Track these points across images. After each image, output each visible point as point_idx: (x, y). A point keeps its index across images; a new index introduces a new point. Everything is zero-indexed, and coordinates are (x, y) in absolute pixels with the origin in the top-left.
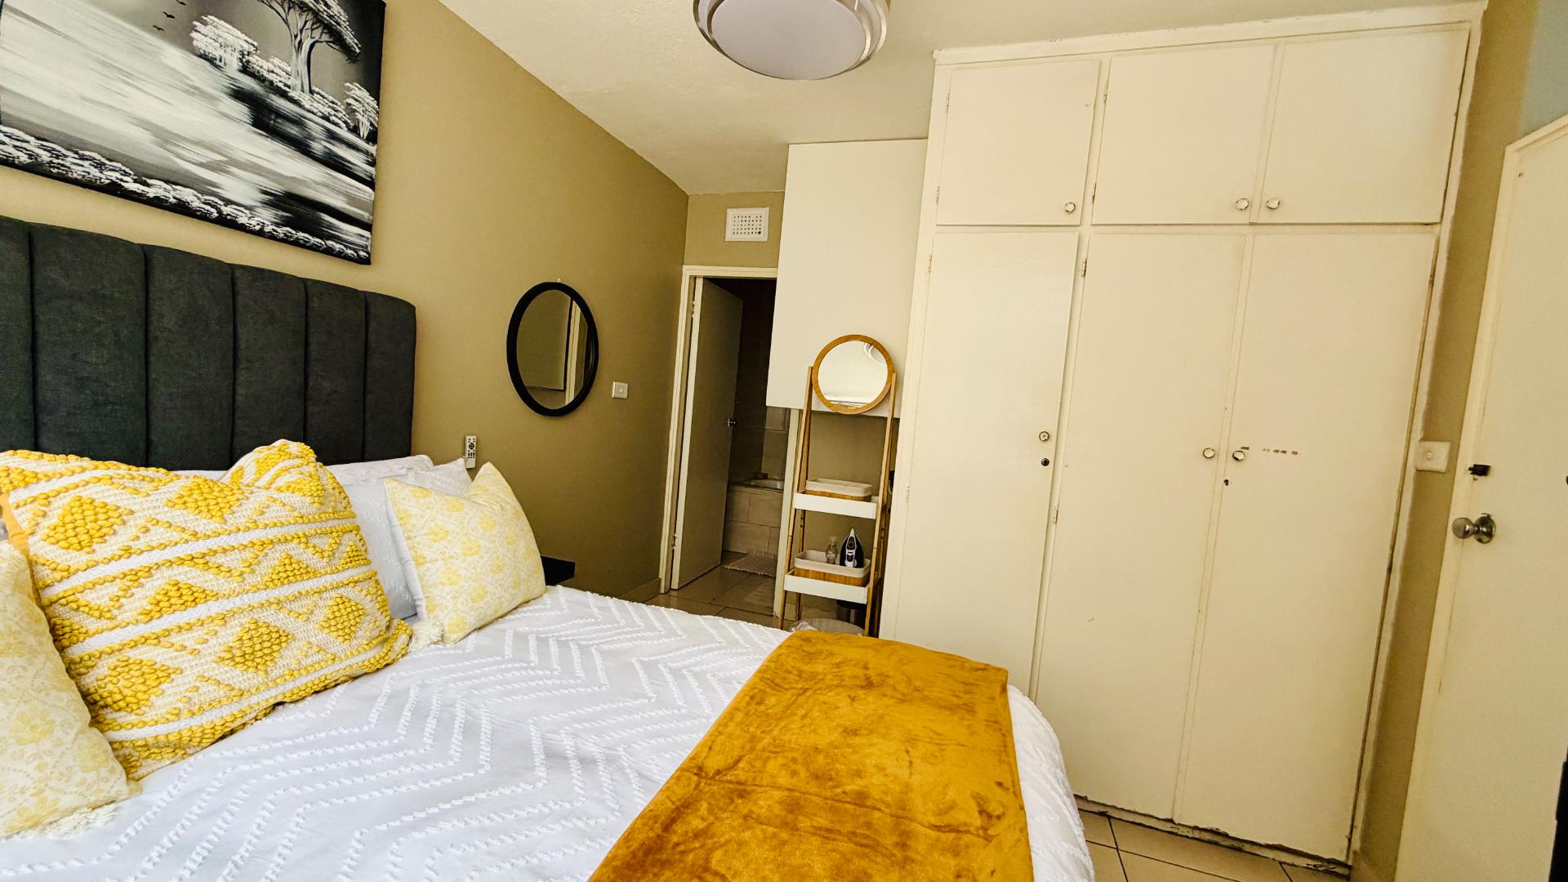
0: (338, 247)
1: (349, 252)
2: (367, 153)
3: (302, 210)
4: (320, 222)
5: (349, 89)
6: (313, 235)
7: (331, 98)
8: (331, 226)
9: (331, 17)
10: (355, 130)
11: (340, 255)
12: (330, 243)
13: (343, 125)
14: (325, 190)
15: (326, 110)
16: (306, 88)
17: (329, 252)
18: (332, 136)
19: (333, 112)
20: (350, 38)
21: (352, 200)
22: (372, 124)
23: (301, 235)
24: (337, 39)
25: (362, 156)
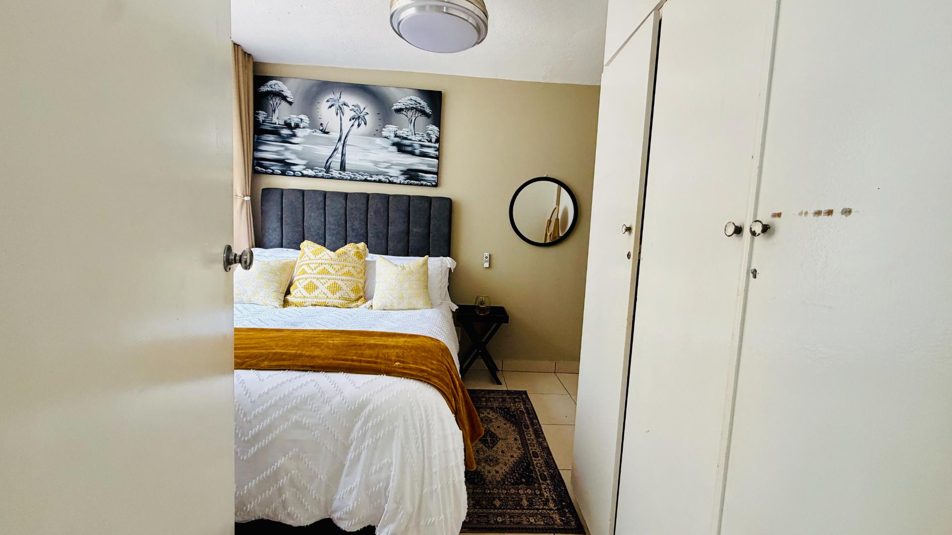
0: (424, 183)
1: (429, 184)
2: (435, 147)
3: (413, 173)
4: (418, 176)
5: (428, 128)
6: (416, 181)
7: (421, 134)
8: (422, 176)
9: (421, 107)
10: (430, 141)
11: (426, 185)
12: (422, 182)
13: (426, 141)
14: (420, 165)
15: (420, 138)
16: (413, 134)
17: (422, 185)
18: (422, 146)
19: (422, 138)
20: (428, 111)
21: (429, 165)
22: (437, 136)
23: (412, 182)
24: (423, 113)
25: (433, 149)
